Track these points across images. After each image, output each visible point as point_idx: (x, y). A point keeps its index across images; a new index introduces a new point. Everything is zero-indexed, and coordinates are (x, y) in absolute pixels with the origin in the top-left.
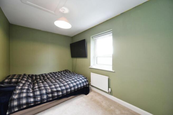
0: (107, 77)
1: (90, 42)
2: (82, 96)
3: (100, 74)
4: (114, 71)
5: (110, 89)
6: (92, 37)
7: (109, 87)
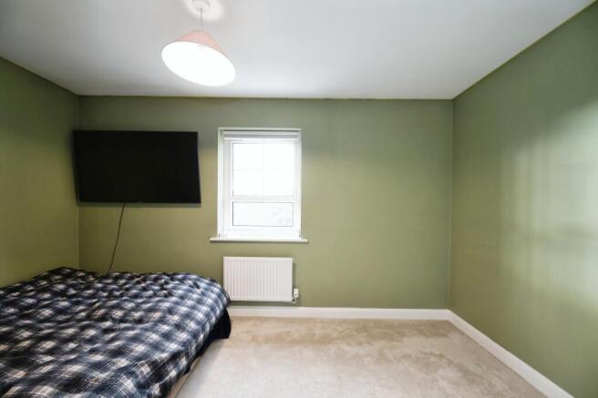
0: (290, 260)
1: (214, 146)
2: (220, 347)
3: (252, 256)
4: (306, 240)
5: (296, 291)
6: (221, 131)
7: (294, 287)
